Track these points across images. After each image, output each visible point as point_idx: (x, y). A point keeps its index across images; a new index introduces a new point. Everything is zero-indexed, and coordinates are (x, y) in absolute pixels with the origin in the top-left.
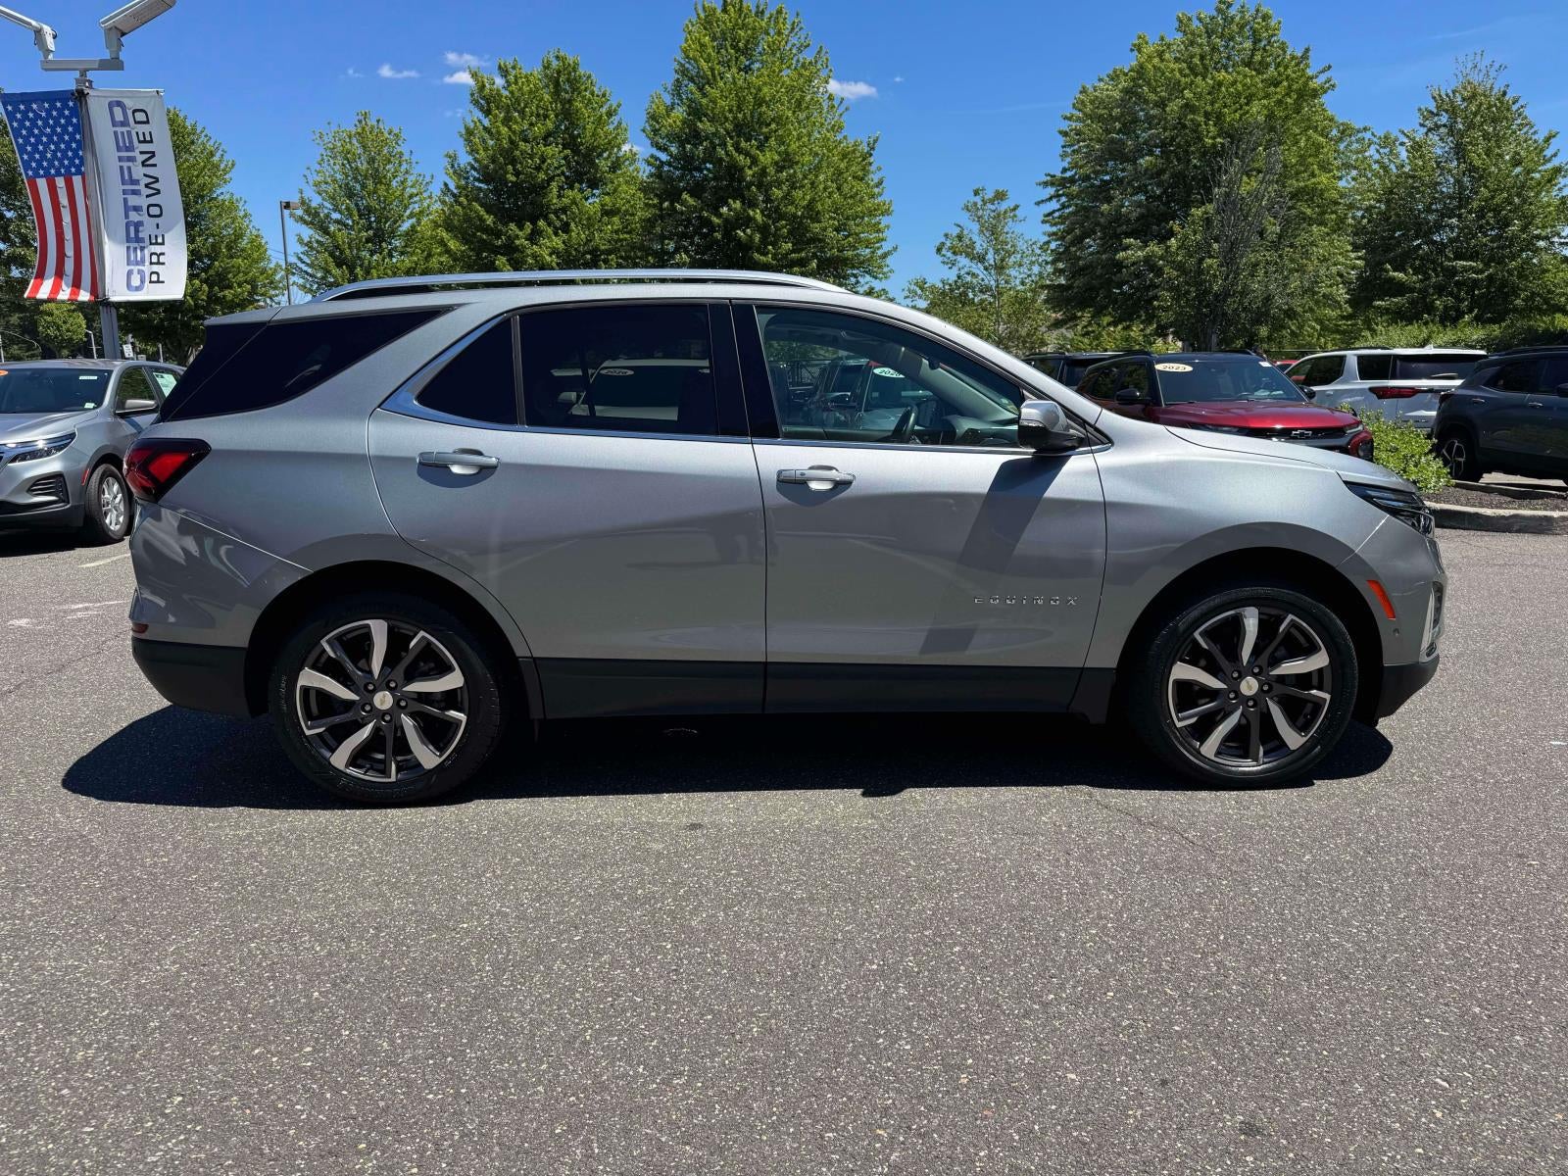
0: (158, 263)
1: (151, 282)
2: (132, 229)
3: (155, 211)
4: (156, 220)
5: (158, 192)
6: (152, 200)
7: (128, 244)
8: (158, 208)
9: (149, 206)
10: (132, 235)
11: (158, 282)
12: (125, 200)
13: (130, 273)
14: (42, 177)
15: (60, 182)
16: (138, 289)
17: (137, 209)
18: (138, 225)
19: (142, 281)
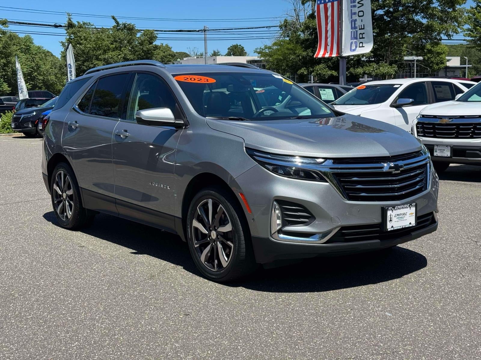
0: (363, 38)
1: (360, 47)
2: (353, 23)
3: (361, 14)
4: (361, 18)
5: (363, 5)
6: (361, 9)
7: (352, 30)
8: (362, 12)
9: (359, 12)
10: (353, 26)
11: (362, 47)
12: (351, 10)
13: (352, 43)
14: (323, 3)
15: (329, 5)
16: (354, 50)
17: (355, 14)
18: (355, 20)
19: (356, 47)
